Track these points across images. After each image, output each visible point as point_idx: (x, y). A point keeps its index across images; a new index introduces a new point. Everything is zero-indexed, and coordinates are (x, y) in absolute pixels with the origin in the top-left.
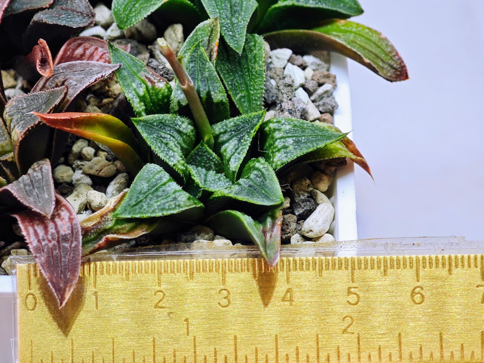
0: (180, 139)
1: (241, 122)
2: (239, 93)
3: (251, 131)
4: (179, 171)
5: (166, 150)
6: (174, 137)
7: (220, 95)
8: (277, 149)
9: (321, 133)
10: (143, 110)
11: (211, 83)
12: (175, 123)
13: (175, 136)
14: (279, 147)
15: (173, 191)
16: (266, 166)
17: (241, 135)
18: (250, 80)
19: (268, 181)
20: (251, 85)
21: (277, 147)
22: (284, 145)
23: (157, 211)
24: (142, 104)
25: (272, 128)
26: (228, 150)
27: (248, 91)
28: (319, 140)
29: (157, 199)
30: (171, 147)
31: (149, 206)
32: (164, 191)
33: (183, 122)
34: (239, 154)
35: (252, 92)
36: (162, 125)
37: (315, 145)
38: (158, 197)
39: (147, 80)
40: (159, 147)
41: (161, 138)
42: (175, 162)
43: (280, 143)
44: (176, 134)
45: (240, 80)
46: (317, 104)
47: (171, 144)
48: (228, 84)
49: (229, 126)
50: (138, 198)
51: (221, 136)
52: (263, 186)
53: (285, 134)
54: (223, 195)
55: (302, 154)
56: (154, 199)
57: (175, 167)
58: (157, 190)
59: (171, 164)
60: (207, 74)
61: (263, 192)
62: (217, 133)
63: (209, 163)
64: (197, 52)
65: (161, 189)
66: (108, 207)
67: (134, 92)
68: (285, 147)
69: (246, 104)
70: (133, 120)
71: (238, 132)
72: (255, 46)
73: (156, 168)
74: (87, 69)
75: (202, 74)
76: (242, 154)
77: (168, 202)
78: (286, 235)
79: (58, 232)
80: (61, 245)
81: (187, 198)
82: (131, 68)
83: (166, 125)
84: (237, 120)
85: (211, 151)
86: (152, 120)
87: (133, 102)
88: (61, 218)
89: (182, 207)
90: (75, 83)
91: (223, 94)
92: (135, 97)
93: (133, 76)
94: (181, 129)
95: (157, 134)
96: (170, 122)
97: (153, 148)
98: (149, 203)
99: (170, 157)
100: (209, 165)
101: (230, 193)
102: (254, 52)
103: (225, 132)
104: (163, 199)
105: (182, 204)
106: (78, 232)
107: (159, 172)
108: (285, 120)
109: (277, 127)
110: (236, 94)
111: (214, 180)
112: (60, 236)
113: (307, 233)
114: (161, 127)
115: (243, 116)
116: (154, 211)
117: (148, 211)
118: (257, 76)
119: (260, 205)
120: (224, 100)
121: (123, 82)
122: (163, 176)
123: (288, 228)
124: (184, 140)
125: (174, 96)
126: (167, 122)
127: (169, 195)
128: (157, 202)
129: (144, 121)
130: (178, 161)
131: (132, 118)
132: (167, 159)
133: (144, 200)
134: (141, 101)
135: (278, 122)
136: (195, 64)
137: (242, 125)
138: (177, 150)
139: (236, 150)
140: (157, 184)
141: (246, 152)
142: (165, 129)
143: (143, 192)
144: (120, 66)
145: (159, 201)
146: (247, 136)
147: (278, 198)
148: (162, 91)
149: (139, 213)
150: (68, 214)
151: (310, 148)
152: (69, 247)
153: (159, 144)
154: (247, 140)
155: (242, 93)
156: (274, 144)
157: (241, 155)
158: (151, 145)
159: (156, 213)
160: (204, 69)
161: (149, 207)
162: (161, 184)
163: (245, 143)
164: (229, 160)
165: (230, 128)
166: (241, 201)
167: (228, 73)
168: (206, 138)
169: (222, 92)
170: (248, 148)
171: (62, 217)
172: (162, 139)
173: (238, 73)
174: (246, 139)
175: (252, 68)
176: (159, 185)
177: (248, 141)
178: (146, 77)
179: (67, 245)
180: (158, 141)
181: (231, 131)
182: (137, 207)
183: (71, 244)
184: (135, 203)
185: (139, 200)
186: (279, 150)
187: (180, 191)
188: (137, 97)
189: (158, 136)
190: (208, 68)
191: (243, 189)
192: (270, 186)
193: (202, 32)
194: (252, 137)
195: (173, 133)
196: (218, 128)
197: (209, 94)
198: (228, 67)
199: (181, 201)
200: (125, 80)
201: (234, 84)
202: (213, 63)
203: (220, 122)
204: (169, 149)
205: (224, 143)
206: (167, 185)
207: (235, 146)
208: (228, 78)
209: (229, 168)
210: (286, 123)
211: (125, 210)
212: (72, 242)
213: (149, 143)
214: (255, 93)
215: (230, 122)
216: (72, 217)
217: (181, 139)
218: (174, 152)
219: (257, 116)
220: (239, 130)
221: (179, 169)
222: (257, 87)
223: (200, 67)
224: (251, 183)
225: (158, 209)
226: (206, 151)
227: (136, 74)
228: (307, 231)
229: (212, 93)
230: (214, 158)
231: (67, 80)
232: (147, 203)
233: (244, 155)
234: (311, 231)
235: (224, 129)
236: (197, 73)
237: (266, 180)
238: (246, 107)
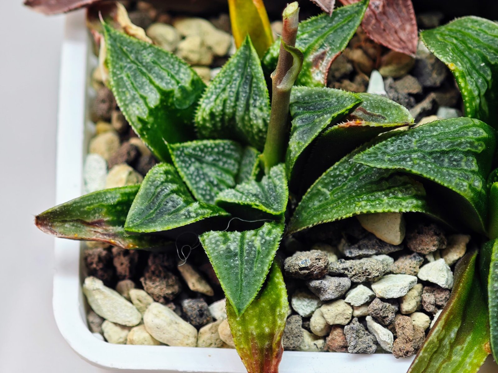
2: (328, 189)
6: (237, 99)
12: (256, 97)
14: (230, 236)
15: (144, 94)
16: (193, 215)
19: (167, 217)
22: (229, 240)
26: (245, 185)
27: (333, 202)
29: (131, 75)
30: (221, 96)
32: (143, 83)
33: (261, 109)
36: (250, 80)
38: (135, 76)
39: (317, 54)
44: (242, 101)
48: (335, 169)
49: (275, 178)
50: (131, 52)
53: (248, 241)
55: (210, 260)
57: (198, 108)
58: (143, 74)
59: (201, 101)
65: (144, 79)
68: (226, 241)
69: (317, 204)
72: (395, 198)
77: (128, 89)
81: (141, 116)
83: (251, 86)
84: (282, 188)
86: (253, 64)
89: (125, 110)
91: (297, 149)
94: (251, 108)
96: (255, 89)
98: (126, 66)
99: (209, 98)
102: (385, 198)
103: (269, 178)
104: (132, 84)
105: (130, 109)
110: (325, 185)
114: (246, 78)
117: (115, 67)
126: (255, 85)
127: (138, 89)
128: (128, 76)
129: (250, 54)
132: (207, 95)
133: (129, 60)
139: (241, 192)
140: (151, 73)
142: (245, 85)
143: (139, 57)
145: (129, 78)
146: (254, 199)
148: (309, 80)
155: (331, 195)
161: (121, 68)
162: (152, 78)
169: (300, 148)
170: (237, 202)
174: (250, 198)
176: (150, 76)
177: (246, 200)
178: (323, 54)
181: (269, 183)
184: (124, 50)
186: (224, 236)
187: (146, 104)
194: (250, 203)
195: (243, 96)
204: (218, 95)
206: (152, 86)
207: (247, 190)
215: (281, 179)
217: (242, 114)
218: (215, 101)
221: (198, 114)
226: (253, 165)
227: (322, 37)
237: (169, 214)
238: (314, 205)
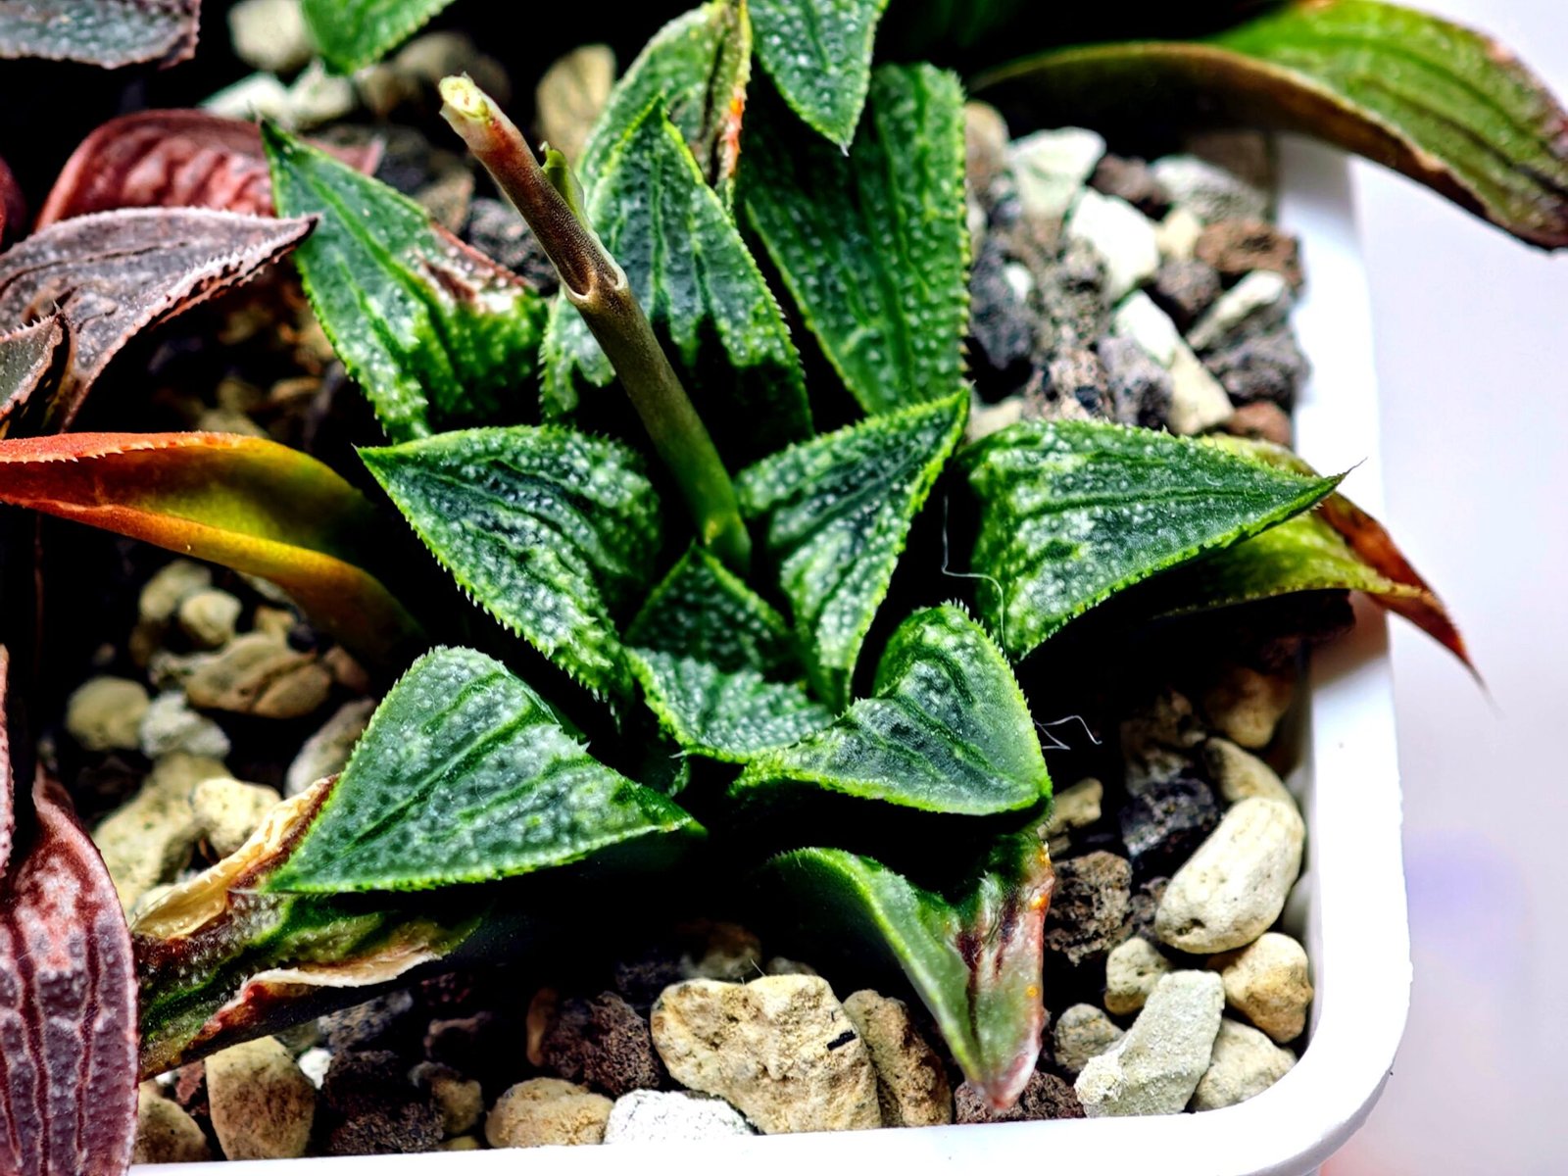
0: (585, 534)
1: (864, 450)
2: (852, 327)
3: (909, 489)
4: (582, 676)
5: (522, 583)
6: (556, 527)
7: (761, 330)
8: (1022, 563)
9: (1218, 484)
10: (416, 413)
11: (717, 281)
12: (560, 466)
13: (561, 521)
14: (1032, 551)
15: (543, 765)
16: (969, 640)
17: (866, 509)
18: (902, 268)
19: (979, 706)
20: (906, 291)
21: (1022, 552)
22: (1053, 543)
23: (473, 856)
24: (413, 385)
25: (1000, 471)
26: (810, 577)
28: (1209, 512)
29: (470, 803)
30: (544, 569)
31: (436, 833)
32: (502, 765)
33: (597, 461)
34: (856, 590)
35: (912, 320)
36: (504, 474)
37: (1192, 534)
38: (474, 792)
39: (433, 283)
40: (489, 574)
41: (499, 535)
42: (564, 635)
43: (1036, 535)
44: (565, 514)
45: (858, 269)
46: (1217, 363)
47: (544, 557)
49: (809, 470)
50: (385, 800)
51: (780, 515)
52: (957, 728)
53: (1058, 493)
54: (778, 775)
55: (1134, 579)
56: (460, 806)
57: (562, 661)
58: (472, 762)
59: (545, 645)
60: (695, 243)
61: (958, 754)
62: (760, 502)
63: (734, 638)
64: (651, 148)
65: (490, 759)
66: (260, 848)
67: (373, 337)
68: (1057, 551)
69: (888, 373)
70: (369, 457)
71: (853, 496)
72: (919, 115)
73: (472, 664)
74: (167, 244)
75: (675, 243)
76: (870, 592)
77: (520, 815)
78: (1085, 949)
79: (26, 969)
80: (43, 1027)
81: (611, 793)
82: (361, 232)
83: (520, 477)
84: (847, 444)
85: (735, 585)
86: (456, 454)
87: (374, 379)
88: (44, 905)
89: (586, 836)
90: (106, 305)
92: (377, 356)
93: (372, 265)
94: (590, 491)
95: (479, 518)
96: (536, 462)
97: (462, 576)
98: (434, 822)
99: (540, 615)
100: (732, 647)
101: (809, 765)
102: (918, 140)
103: (796, 498)
104: (500, 801)
105: (586, 820)
106: (117, 962)
107: (485, 682)
108: (1058, 433)
109: (1021, 466)
110: (841, 331)
111: (751, 714)
112: (37, 987)
113: (1180, 932)
114: (496, 485)
115: (873, 423)
116: (456, 860)
117: (430, 859)
118: (933, 245)
119: (945, 815)
120: (780, 356)
121: (328, 296)
122: (499, 697)
123: (1090, 917)
124: (605, 540)
125: (556, 344)
126: (524, 461)
127: (525, 782)
128: (471, 816)
129: (418, 461)
130: (578, 633)
131: (360, 451)
132: (528, 622)
133: (413, 810)
134: (405, 374)
135: (1028, 442)
136: (643, 201)
137: (869, 466)
138: (572, 583)
139: (845, 572)
140: (470, 737)
141: (887, 581)
142: (516, 493)
143: (406, 772)
144: (313, 224)
145: (480, 812)
146: (888, 511)
147: (1026, 782)
148: (506, 329)
149: (392, 867)
150: (74, 887)
151: (1168, 548)
152: (78, 1034)
153: (489, 561)
154: (890, 529)
155: (867, 324)
156: (1011, 538)
157: (863, 595)
158: (454, 565)
159: (467, 864)
160: (684, 219)
161: (437, 840)
162: (490, 733)
163: (880, 540)
164: (815, 623)
165: (815, 479)
166: (861, 799)
167: (803, 239)
168: (712, 529)
169: (770, 318)
170: (893, 563)
171: (49, 898)
172: (504, 538)
173: (847, 239)
174: (885, 523)
175: (910, 211)
176: (480, 739)
177: (894, 529)
178: (433, 270)
179: (69, 1025)
180: (485, 544)
181: (821, 492)
182: (381, 843)
183: (90, 1021)
184: (371, 826)
185: (390, 810)
186: (1031, 567)
187: (574, 763)
188: (388, 358)
189: (482, 525)
190: (698, 215)
191: (867, 743)
192: (988, 730)
193: (681, 64)
194: (909, 513)
195: (550, 507)
196: (763, 482)
197: (707, 328)
198: (802, 212)
199: (583, 807)
200: (337, 283)
201: (833, 287)
202: (720, 193)
203: (774, 457)
204: (536, 580)
205: (791, 546)
206: (518, 738)
207: (838, 559)
208: (801, 260)
209: (816, 658)
210: (1061, 444)
211: (329, 857)
212: (93, 1011)
213: (443, 557)
214: (925, 322)
215: (814, 454)
216: (92, 898)
217: (594, 535)
218: (557, 590)
219: (931, 419)
220: (853, 488)
221: (581, 667)
222: (932, 296)
223: (664, 212)
224: (903, 718)
225: (476, 847)
226: (718, 587)
227: (384, 259)
228: (1177, 922)
229: (724, 324)
230: (753, 616)
231: (75, 295)
232: (426, 823)
233: (880, 595)
234: (1197, 923)
235: (787, 485)
236: (652, 242)
237: (970, 703)
238: (889, 384)
